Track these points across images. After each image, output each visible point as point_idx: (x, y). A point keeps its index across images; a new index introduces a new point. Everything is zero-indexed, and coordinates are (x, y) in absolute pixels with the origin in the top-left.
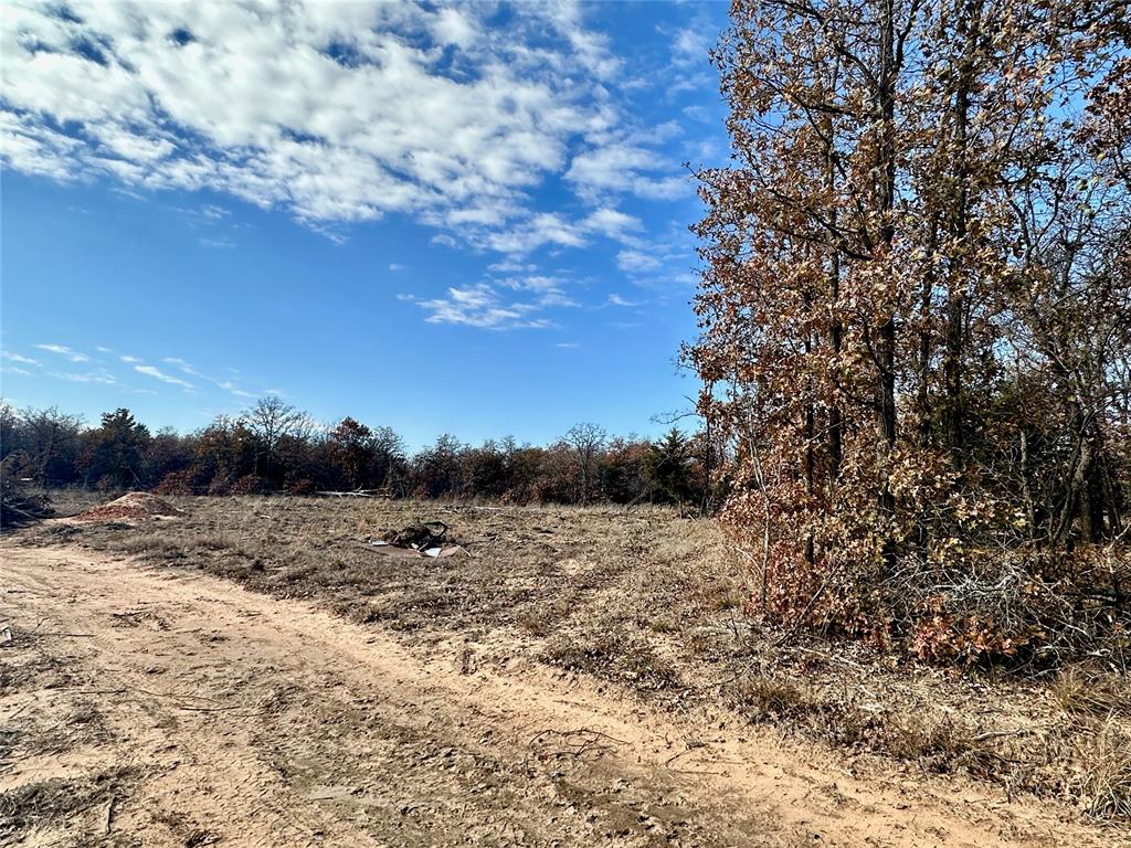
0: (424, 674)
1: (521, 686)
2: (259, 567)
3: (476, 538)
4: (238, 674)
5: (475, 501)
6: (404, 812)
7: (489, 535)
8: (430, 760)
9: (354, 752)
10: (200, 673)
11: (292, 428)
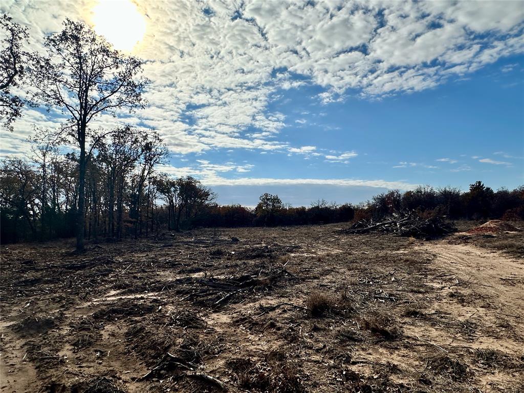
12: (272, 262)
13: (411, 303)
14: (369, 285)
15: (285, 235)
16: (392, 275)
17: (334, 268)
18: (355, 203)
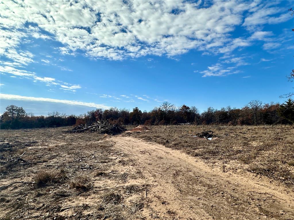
0: (212, 171)
1: (242, 177)
2: (167, 142)
3: (222, 135)
4: (167, 166)
5: (220, 125)
6: (212, 206)
7: (226, 134)
8: (217, 194)
9: (196, 188)
10: (159, 165)
11: (171, 109)
12: (11, 154)
13: (100, 168)
14: (79, 162)
15: (26, 135)
16: (93, 155)
17: (59, 154)
18: (77, 115)
